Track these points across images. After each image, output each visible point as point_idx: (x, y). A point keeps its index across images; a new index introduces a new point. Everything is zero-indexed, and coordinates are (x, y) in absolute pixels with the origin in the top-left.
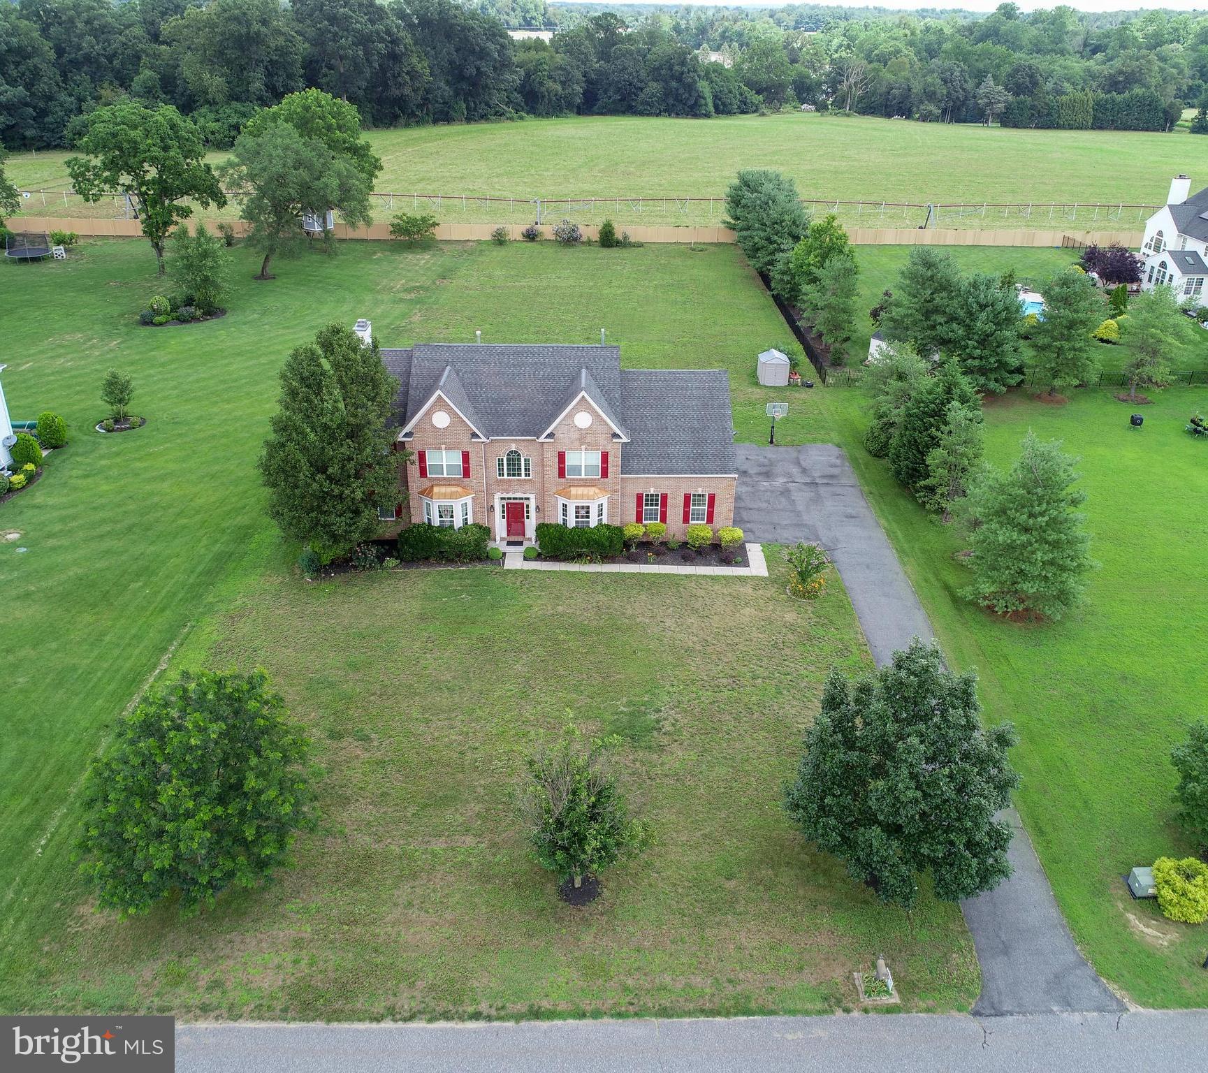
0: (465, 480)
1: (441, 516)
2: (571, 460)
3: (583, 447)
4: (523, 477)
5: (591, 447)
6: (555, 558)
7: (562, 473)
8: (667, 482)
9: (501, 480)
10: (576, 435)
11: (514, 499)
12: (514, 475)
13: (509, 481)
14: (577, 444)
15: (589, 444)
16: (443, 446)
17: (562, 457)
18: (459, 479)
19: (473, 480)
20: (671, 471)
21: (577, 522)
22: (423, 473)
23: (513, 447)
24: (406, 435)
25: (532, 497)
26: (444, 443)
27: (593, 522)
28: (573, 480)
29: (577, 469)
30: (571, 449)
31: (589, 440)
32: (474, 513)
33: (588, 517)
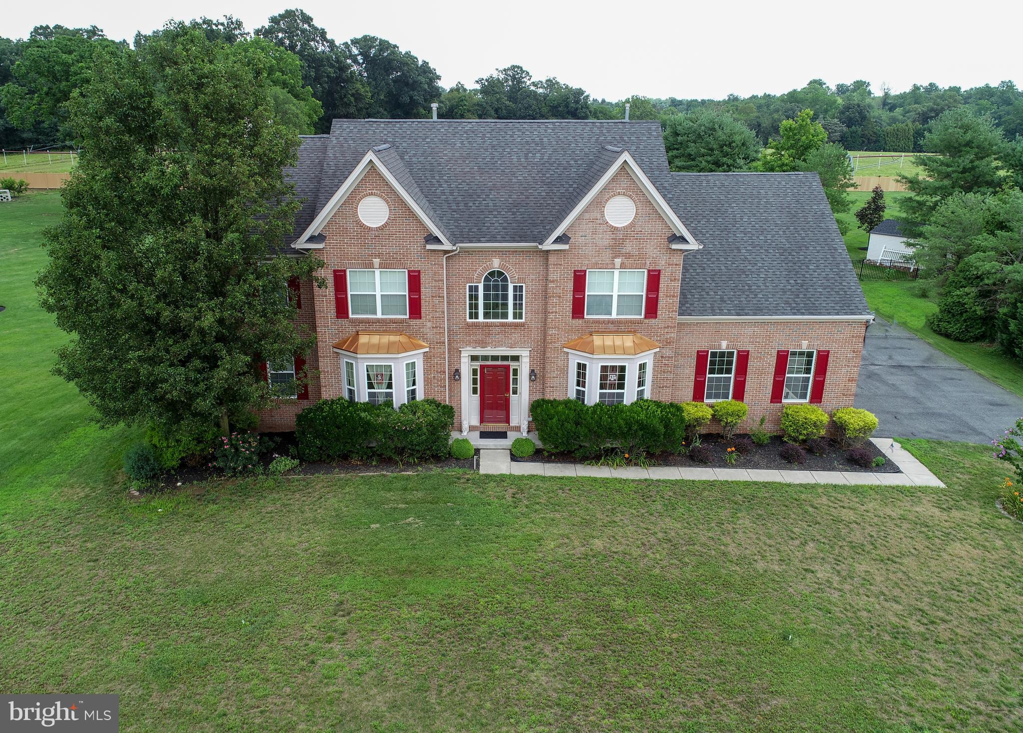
0: (414, 322)
1: (371, 386)
2: (594, 287)
3: (618, 261)
4: (510, 319)
5: (630, 262)
6: (566, 456)
7: (578, 309)
8: (749, 331)
9: (474, 325)
10: (605, 240)
11: (495, 358)
12: (496, 316)
13: (487, 325)
14: (606, 256)
15: (628, 256)
16: (376, 261)
17: (579, 280)
18: (402, 321)
19: (426, 323)
20: (758, 311)
21: (601, 395)
22: (342, 310)
23: (496, 264)
24: (312, 239)
25: (525, 354)
26: (378, 256)
27: (629, 396)
28: (597, 322)
29: (604, 302)
30: (596, 266)
31: (629, 247)
32: (427, 381)
33: (621, 386)
